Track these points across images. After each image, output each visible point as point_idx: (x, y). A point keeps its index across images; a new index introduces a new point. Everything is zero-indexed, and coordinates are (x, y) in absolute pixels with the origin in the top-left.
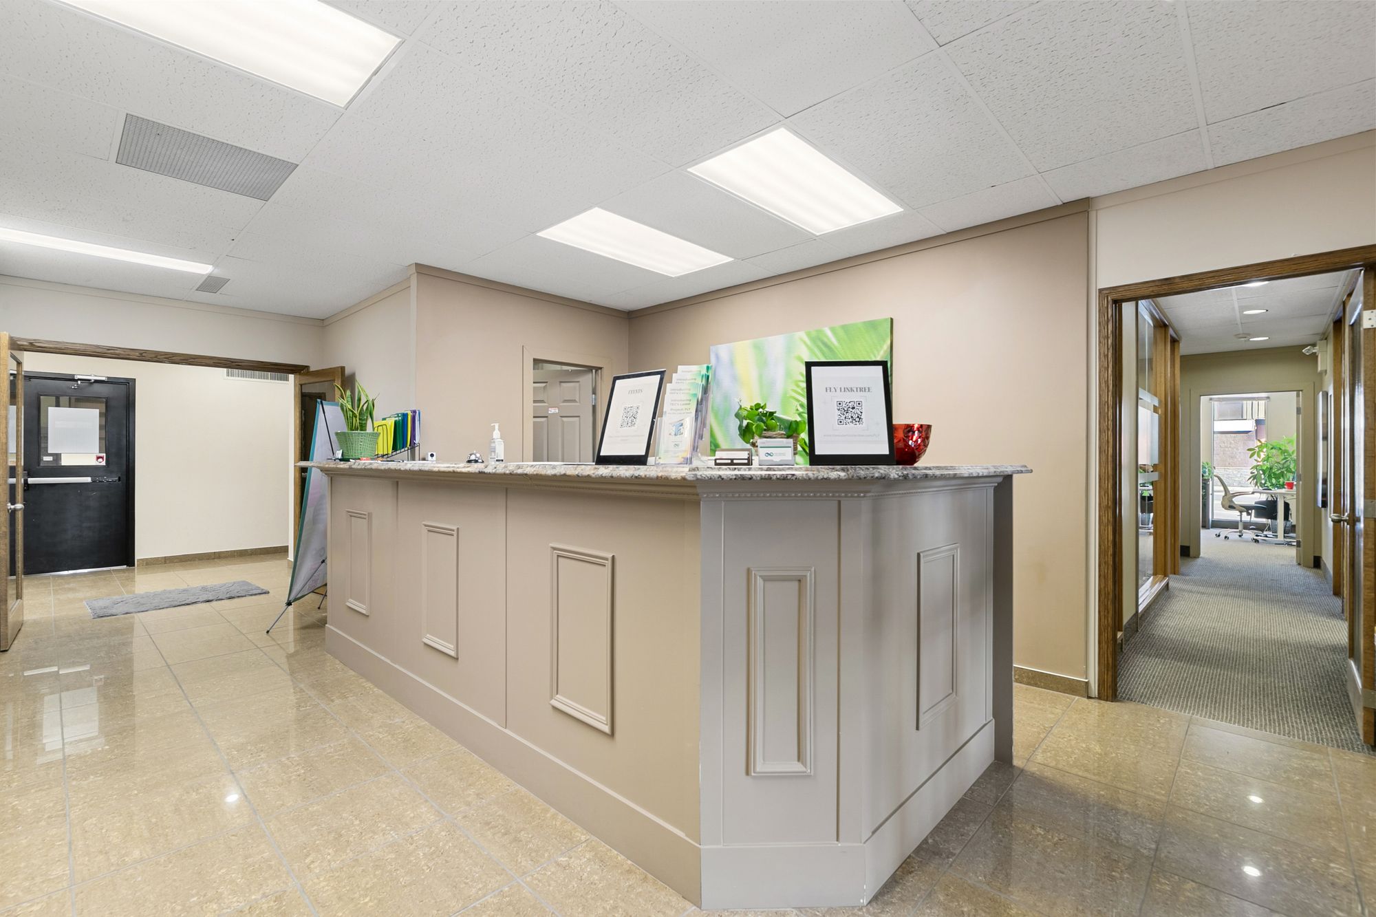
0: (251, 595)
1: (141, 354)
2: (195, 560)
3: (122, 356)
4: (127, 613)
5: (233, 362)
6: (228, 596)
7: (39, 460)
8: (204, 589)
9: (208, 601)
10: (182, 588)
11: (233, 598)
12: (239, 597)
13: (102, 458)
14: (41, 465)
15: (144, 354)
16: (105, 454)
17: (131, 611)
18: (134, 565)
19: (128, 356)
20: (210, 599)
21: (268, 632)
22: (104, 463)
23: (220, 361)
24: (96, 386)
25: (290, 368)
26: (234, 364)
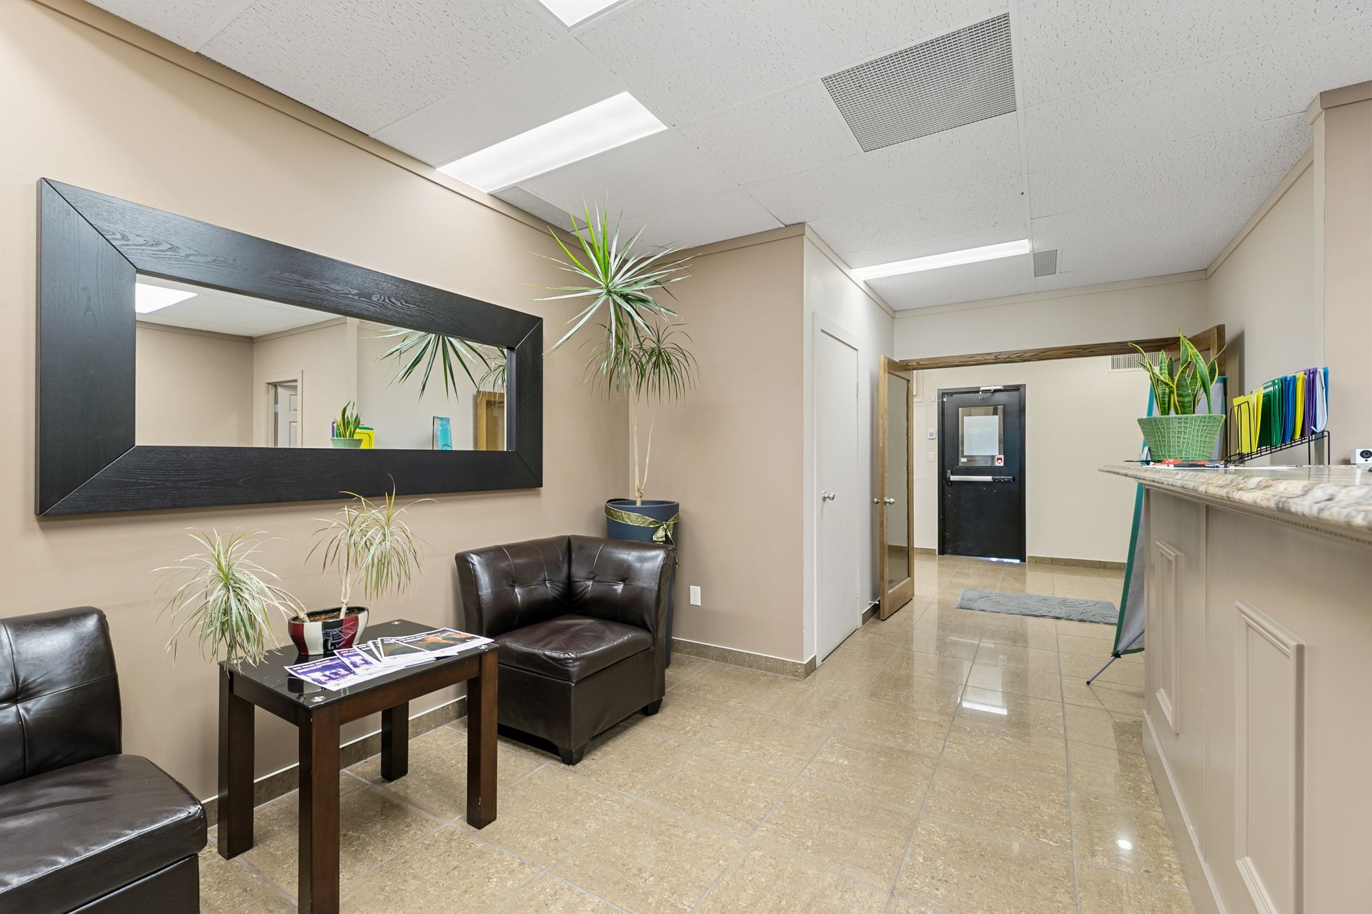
0: (1106, 623)
1: (996, 357)
2: (1079, 566)
3: (980, 362)
4: (982, 610)
5: (1084, 349)
6: (1081, 617)
7: (958, 460)
8: (1064, 602)
9: (1057, 618)
10: (1044, 595)
11: (1085, 621)
12: (1091, 622)
13: (1001, 459)
14: (960, 465)
15: (999, 357)
16: (1003, 456)
17: (986, 609)
18: (1025, 561)
19: (985, 361)
20: (1060, 616)
21: (1088, 683)
22: (1002, 464)
23: (1071, 351)
24: (997, 394)
25: (1156, 344)
26: (1086, 351)
